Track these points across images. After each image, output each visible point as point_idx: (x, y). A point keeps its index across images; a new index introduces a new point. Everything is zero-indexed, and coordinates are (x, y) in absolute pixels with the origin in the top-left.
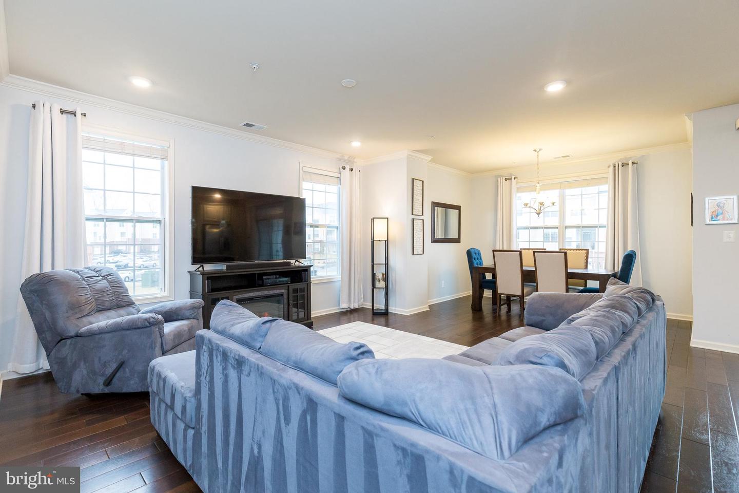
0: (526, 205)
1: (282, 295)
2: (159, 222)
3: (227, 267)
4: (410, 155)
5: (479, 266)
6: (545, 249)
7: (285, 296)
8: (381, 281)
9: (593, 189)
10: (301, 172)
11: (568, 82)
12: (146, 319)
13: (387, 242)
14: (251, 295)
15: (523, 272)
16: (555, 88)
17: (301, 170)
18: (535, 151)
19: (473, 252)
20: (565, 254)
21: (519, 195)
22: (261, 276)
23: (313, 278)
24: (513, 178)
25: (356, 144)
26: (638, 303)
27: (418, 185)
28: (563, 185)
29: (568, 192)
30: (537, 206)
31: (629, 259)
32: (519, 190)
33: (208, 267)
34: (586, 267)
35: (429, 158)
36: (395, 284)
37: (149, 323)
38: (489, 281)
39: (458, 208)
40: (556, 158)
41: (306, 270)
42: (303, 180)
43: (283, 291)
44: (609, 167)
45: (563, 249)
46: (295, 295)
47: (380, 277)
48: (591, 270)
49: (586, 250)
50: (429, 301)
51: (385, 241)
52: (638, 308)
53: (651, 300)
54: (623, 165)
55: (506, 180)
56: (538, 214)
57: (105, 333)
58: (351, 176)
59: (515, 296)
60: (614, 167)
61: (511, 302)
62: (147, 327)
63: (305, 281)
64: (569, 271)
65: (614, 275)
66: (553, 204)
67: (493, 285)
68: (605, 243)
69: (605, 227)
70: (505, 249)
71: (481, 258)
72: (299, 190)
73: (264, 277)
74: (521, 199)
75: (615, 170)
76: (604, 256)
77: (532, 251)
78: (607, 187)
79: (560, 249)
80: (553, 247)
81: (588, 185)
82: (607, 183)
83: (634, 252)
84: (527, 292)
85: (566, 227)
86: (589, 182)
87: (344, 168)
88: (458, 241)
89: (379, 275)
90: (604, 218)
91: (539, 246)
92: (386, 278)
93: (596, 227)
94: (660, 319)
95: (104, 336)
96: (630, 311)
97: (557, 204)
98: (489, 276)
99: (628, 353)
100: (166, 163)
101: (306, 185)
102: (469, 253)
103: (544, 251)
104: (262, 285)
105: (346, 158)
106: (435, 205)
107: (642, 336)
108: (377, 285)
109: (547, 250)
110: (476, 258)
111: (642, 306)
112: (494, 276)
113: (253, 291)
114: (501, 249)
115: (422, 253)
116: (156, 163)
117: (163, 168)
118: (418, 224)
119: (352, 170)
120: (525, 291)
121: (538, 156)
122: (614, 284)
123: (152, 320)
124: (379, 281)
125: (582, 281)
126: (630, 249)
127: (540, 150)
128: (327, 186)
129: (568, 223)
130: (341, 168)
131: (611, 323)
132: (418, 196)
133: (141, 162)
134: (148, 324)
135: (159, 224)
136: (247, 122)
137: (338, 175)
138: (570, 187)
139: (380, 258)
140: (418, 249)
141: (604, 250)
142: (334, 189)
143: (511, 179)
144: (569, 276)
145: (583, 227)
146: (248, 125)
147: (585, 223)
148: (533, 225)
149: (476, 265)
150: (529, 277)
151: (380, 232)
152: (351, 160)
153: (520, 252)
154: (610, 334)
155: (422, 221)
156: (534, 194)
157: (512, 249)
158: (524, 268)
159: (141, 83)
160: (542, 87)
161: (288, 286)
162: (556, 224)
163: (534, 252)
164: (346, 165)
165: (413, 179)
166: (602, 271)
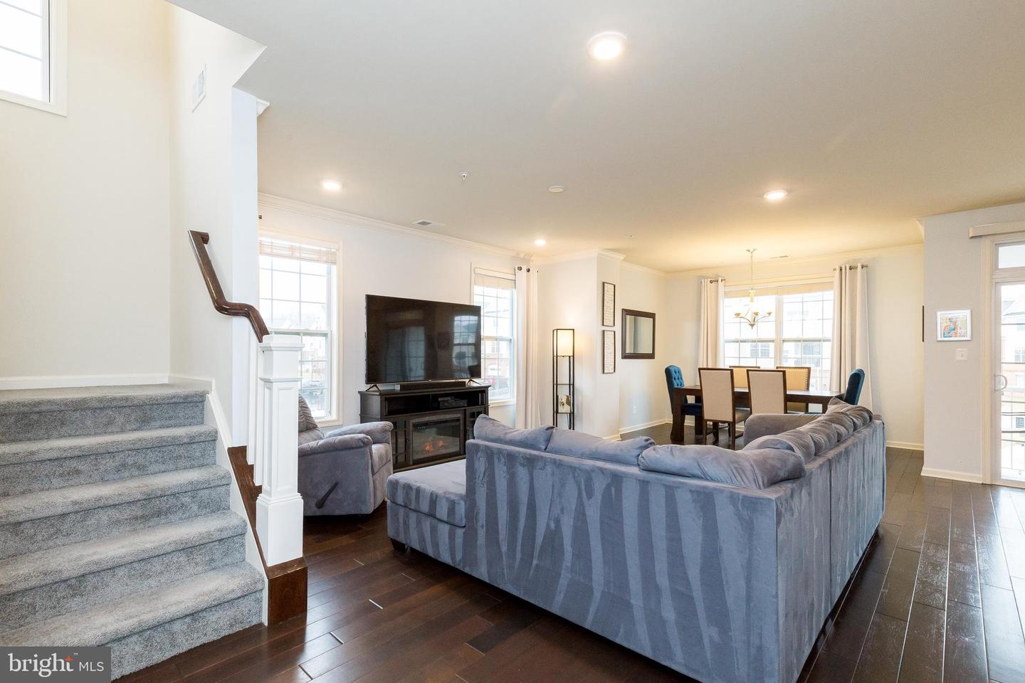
0: (738, 315)
1: (458, 420)
2: (325, 335)
3: (402, 387)
4: (601, 254)
5: (679, 387)
6: (759, 367)
7: (462, 422)
8: (566, 405)
9: (817, 295)
10: (473, 275)
11: (789, 191)
12: (360, 439)
13: (572, 359)
14: (427, 419)
15: (734, 393)
16: (776, 196)
17: (473, 272)
18: (749, 251)
19: (672, 369)
20: (784, 372)
21: (726, 300)
22: (436, 397)
23: (491, 400)
24: (720, 281)
25: (540, 242)
26: (854, 419)
27: (609, 288)
28: (780, 290)
29: (786, 298)
30: (749, 317)
31: (856, 379)
32: (727, 295)
33: (382, 387)
34: (808, 389)
35: (622, 257)
36: (582, 409)
37: (364, 443)
38: (691, 406)
39: (652, 316)
40: (772, 258)
41: (483, 391)
42: (475, 284)
43: (459, 415)
44: (835, 270)
45: (781, 367)
46: (471, 419)
47: (564, 400)
48: (813, 392)
49: (808, 368)
50: (620, 429)
51: (570, 357)
52: (854, 423)
53: (868, 418)
54: (851, 268)
55: (711, 282)
56: (752, 325)
57: (318, 453)
58: (528, 279)
59: (724, 422)
60: (841, 270)
61: (719, 430)
62: (362, 447)
63: (482, 404)
64: (788, 393)
65: (840, 397)
66: (770, 314)
67: (697, 410)
68: (830, 360)
69: (829, 341)
70: (709, 367)
71: (681, 378)
72: (471, 294)
73: (439, 399)
74: (730, 308)
75: (841, 274)
76: (828, 375)
77: (745, 369)
78: (830, 296)
79: (777, 368)
80: (767, 364)
81: (810, 291)
82: (832, 288)
83: (861, 371)
84: (739, 418)
85: (784, 341)
86: (810, 288)
87: (520, 269)
88: (651, 356)
89: (563, 397)
90: (829, 330)
91: (751, 363)
92: (571, 401)
93: (820, 341)
94: (878, 437)
95: (316, 456)
96: (846, 425)
97: (773, 315)
98: (691, 399)
99: (840, 454)
100: (334, 268)
101: (477, 289)
102: (668, 372)
103: (758, 370)
104: (438, 408)
105: (522, 256)
106: (627, 312)
107: (855, 445)
108: (561, 409)
109: (761, 369)
110: (677, 378)
111: (858, 422)
112: (699, 399)
113: (429, 415)
114: (705, 367)
115: (613, 371)
116: (322, 268)
117: (329, 273)
118: (609, 337)
119: (528, 271)
120: (737, 416)
121: (752, 257)
122: (836, 404)
123: (366, 440)
124: (563, 405)
125: (804, 404)
126: (858, 367)
127: (754, 250)
128: (500, 290)
129: (786, 335)
130: (516, 269)
131: (828, 431)
132: (609, 304)
133: (307, 267)
134: (362, 444)
135: (324, 338)
136: (422, 221)
137: (512, 277)
138: (789, 293)
139: (564, 378)
140: (609, 368)
141: (829, 368)
142: (507, 293)
143: (717, 281)
144: (789, 399)
145: (804, 341)
146: (424, 223)
147: (806, 336)
148: (743, 337)
149: (676, 386)
150: (741, 400)
151: (564, 346)
152: (527, 259)
153: (732, 371)
154: (826, 439)
155: (613, 333)
156: (746, 300)
157: (718, 367)
158: (736, 390)
159: (332, 186)
160: (761, 195)
161: (465, 410)
162: (772, 336)
163: (748, 371)
164: (522, 265)
165: (604, 283)
166: (827, 394)
